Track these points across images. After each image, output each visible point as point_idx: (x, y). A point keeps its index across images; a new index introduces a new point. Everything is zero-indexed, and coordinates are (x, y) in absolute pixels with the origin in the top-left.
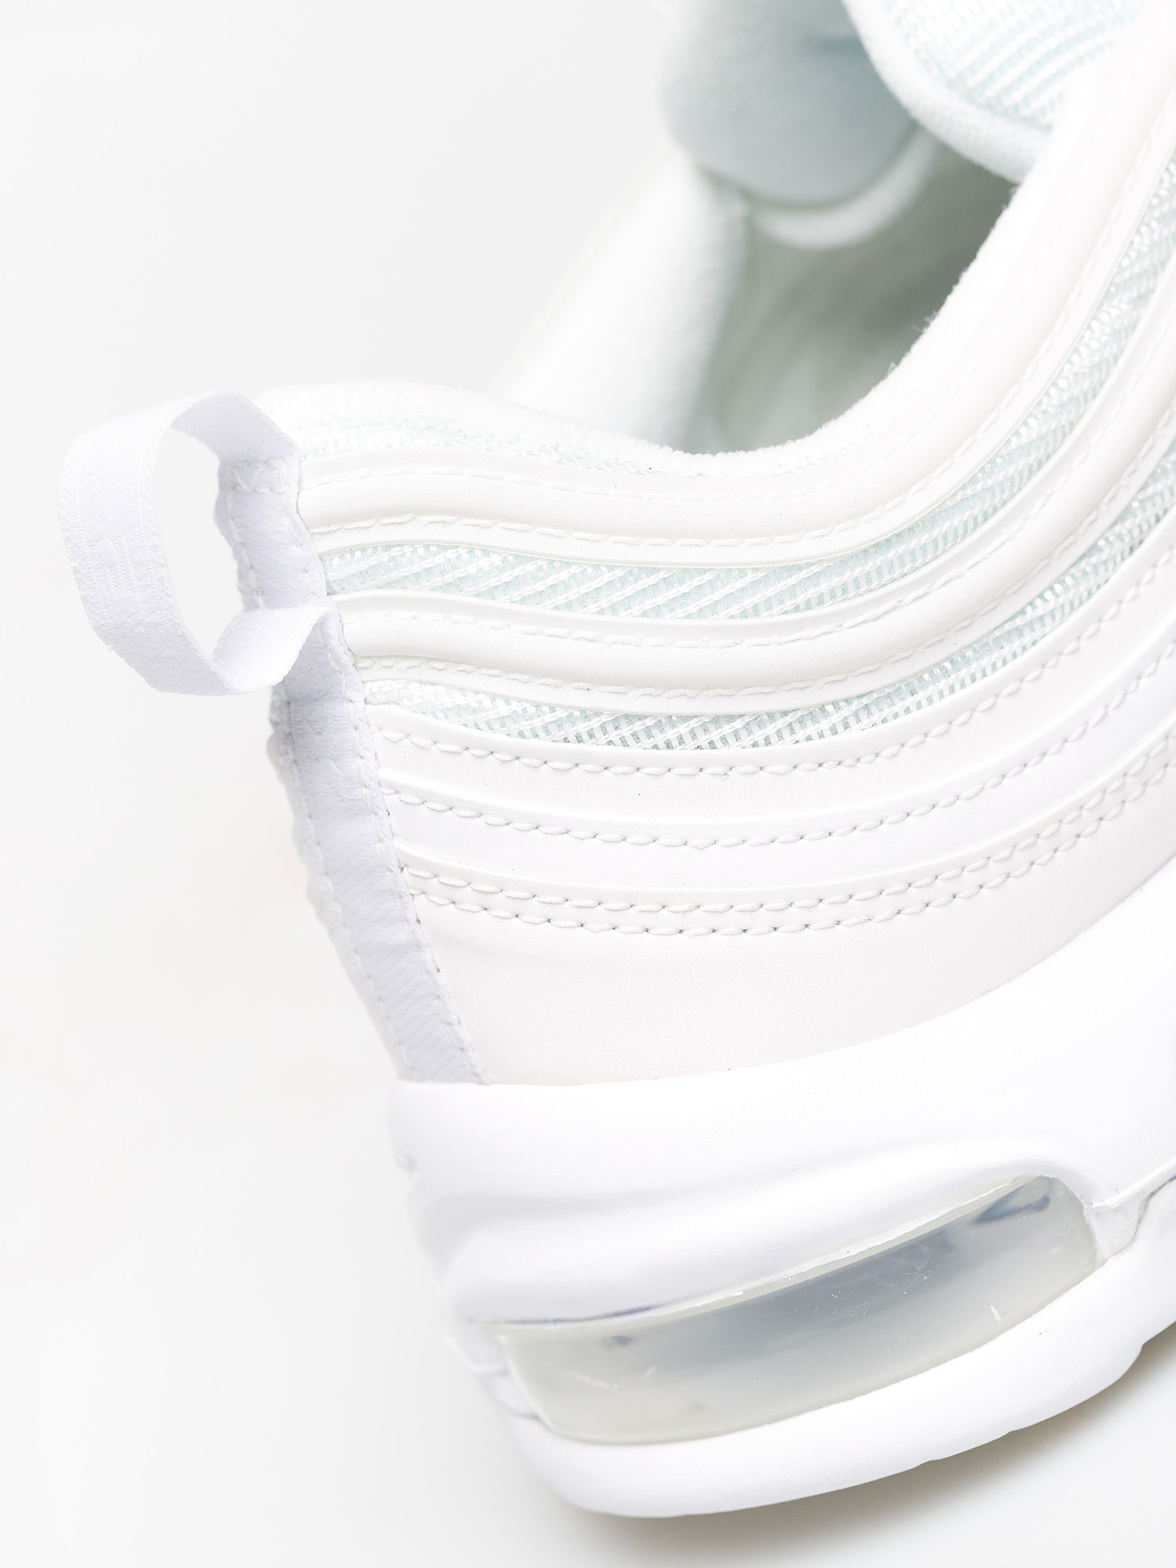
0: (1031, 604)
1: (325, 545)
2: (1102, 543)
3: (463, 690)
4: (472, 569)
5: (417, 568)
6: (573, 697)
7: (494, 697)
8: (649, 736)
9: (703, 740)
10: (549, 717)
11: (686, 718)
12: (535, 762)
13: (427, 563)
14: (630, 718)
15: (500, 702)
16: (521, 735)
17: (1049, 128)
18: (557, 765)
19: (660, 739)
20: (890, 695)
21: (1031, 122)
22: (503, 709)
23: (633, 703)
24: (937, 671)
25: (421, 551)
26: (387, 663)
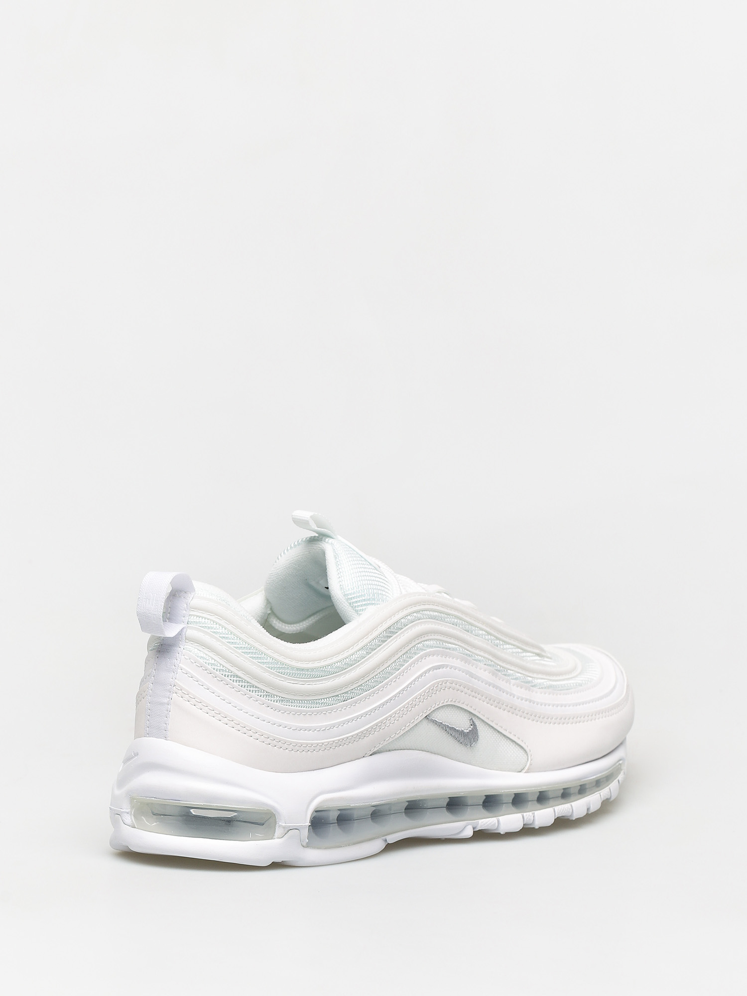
0: (321, 699)
1: (192, 613)
2: (340, 696)
3: (206, 654)
4: (221, 631)
5: (209, 626)
6: (228, 666)
7: (212, 659)
8: (239, 682)
9: (249, 689)
10: (222, 668)
11: (248, 682)
12: (214, 676)
13: (212, 626)
14: (237, 676)
15: (213, 661)
16: (214, 669)
17: (360, 615)
18: (218, 678)
19: (241, 684)
20: (288, 701)
21: (357, 611)
22: (213, 662)
23: (240, 674)
24: (298, 701)
25: (212, 623)
26: (192, 642)
